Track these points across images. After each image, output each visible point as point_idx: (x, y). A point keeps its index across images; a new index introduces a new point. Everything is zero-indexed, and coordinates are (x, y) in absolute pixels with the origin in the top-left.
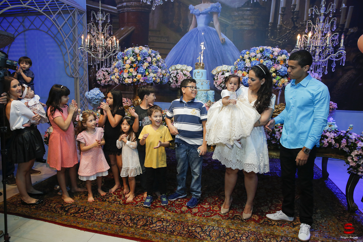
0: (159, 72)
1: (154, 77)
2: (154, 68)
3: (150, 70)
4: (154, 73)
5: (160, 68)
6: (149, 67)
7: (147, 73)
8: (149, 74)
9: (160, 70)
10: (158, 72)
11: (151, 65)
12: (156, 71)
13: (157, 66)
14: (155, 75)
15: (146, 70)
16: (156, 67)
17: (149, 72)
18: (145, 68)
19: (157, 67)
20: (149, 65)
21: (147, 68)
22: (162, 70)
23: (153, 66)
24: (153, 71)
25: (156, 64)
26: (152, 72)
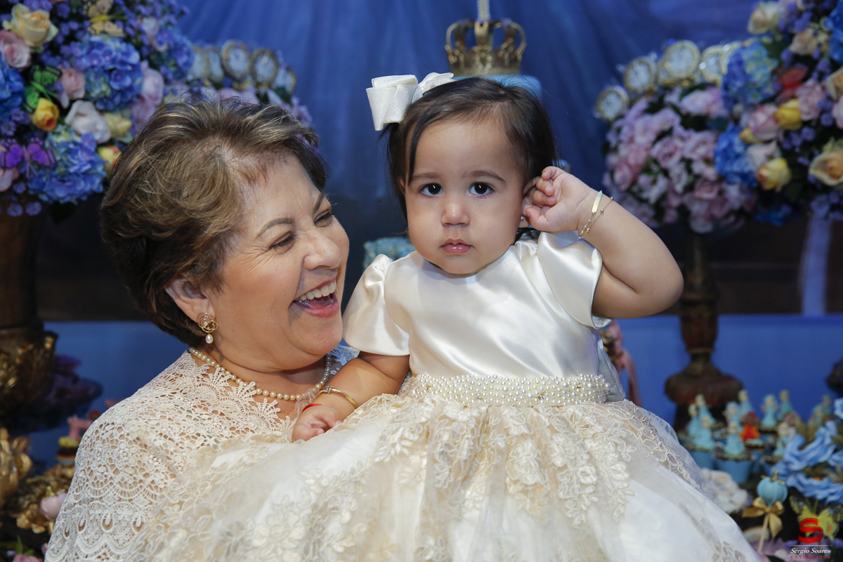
0: (149, 102)
1: (110, 143)
2: (106, 62)
3: (72, 82)
4: (104, 105)
5: (153, 66)
6: (53, 48)
7: (43, 110)
8: (64, 112)
9: (151, 83)
10: (140, 97)
11: (71, 38)
12: (123, 92)
13: (127, 39)
14: (119, 123)
15: (26, 75)
16: (127, 54)
17: (56, 102)
18: (23, 58)
19: (135, 57)
20: (54, 31)
21: (35, 58)
22: (167, 82)
23: (93, 46)
24: (101, 88)
25: (116, 29)
26: (85, 99)
